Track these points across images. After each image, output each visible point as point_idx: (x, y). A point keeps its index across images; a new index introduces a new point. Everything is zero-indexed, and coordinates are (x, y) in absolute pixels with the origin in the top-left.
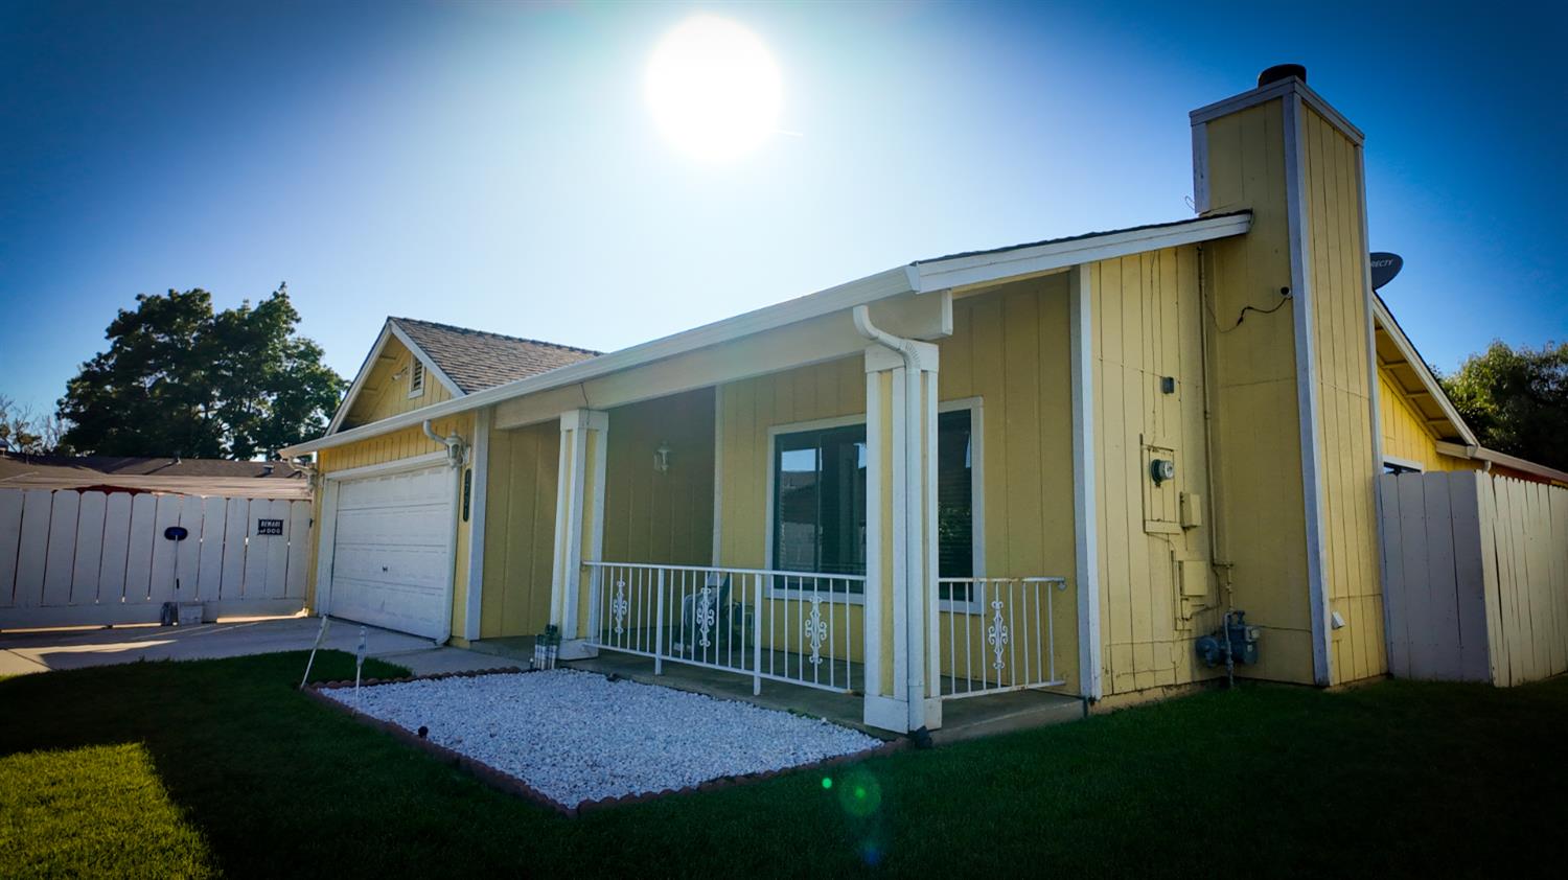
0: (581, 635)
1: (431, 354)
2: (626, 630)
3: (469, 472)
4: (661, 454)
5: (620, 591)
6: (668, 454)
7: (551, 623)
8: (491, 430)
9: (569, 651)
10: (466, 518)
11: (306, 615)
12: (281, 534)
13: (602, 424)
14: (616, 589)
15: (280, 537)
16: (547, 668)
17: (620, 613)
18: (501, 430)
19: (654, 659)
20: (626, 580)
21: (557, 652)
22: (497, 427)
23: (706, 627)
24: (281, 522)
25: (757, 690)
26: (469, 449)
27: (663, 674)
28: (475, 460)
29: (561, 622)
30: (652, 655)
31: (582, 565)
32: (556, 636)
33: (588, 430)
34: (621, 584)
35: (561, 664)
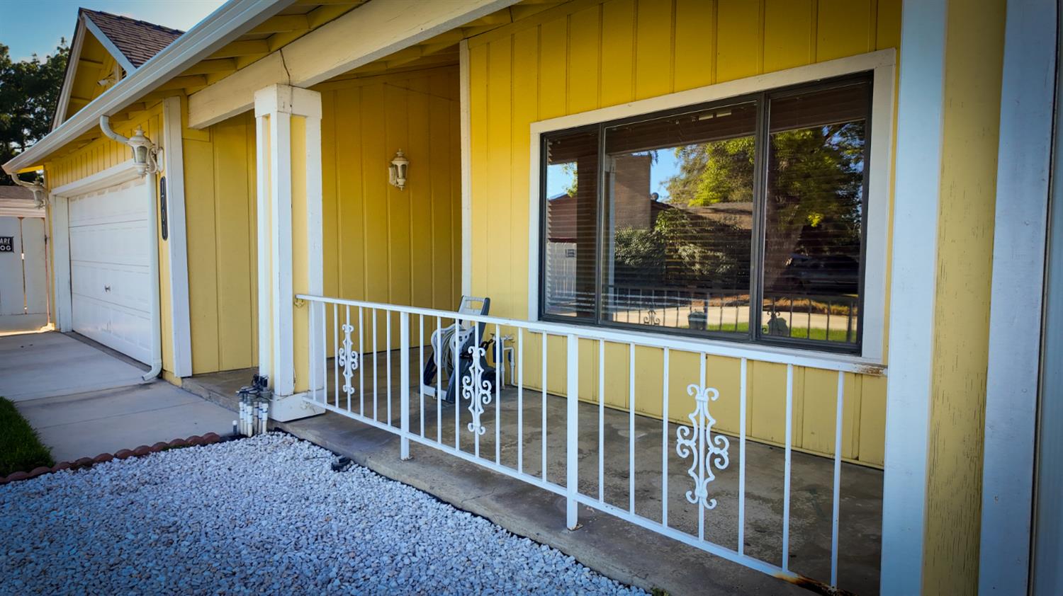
0: (300, 388)
1: (120, 44)
2: (357, 391)
3: (163, 180)
4: (396, 166)
5: (348, 337)
6: (404, 166)
7: (260, 375)
8: (185, 128)
9: (284, 410)
10: (165, 237)
11: (53, 329)
12: (12, 250)
13: (312, 106)
14: (341, 335)
15: (11, 253)
16: (255, 432)
17: (348, 368)
18: (193, 128)
19: (399, 437)
20: (354, 322)
21: (269, 411)
22: (192, 125)
23: (478, 405)
24: (11, 239)
25: (572, 520)
26: (162, 151)
27: (412, 458)
28: (169, 163)
29: (272, 372)
30: (394, 430)
31: (295, 299)
32: (265, 392)
33: (293, 115)
34: (348, 328)
35: (275, 427)
